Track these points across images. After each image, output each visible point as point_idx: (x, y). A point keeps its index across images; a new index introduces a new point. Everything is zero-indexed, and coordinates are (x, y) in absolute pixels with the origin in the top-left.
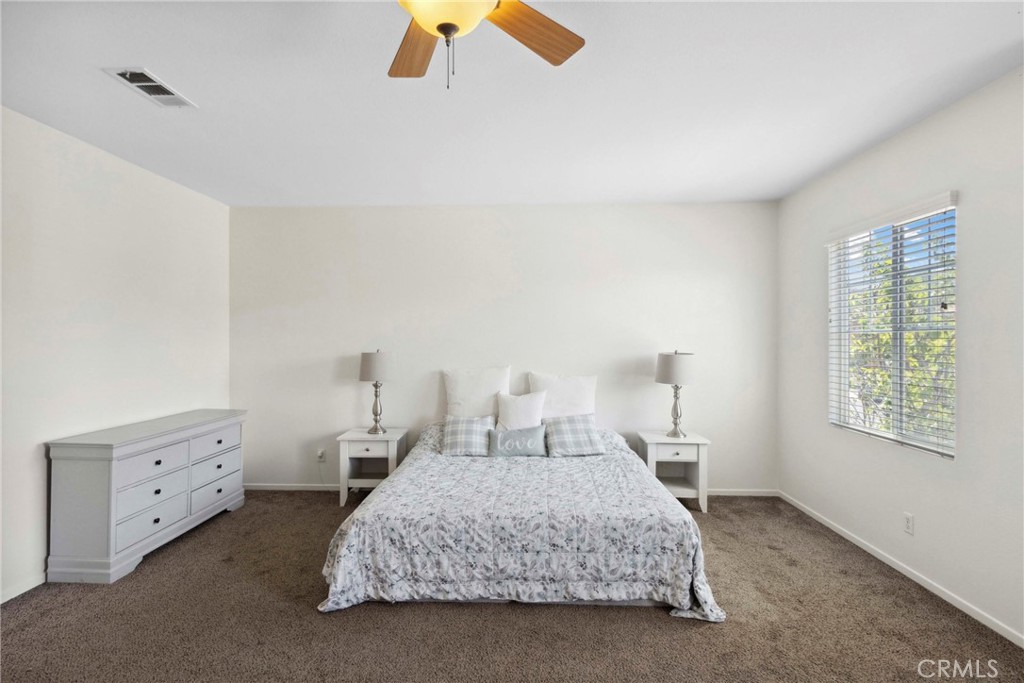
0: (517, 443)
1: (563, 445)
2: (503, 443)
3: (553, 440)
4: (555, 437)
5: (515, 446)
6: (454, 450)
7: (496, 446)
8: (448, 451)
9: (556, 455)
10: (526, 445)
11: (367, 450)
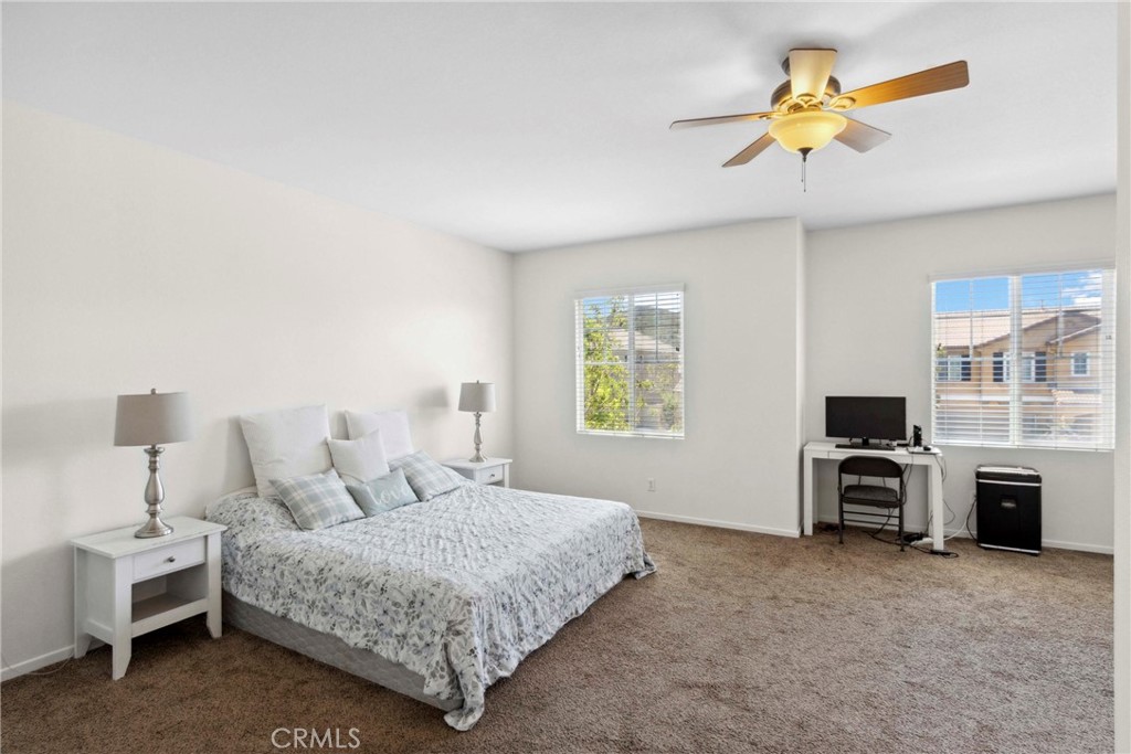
0: (393, 493)
1: (430, 484)
2: (378, 497)
3: (420, 481)
4: (420, 479)
5: (392, 497)
6: (328, 520)
7: (372, 502)
8: (320, 523)
9: (430, 497)
10: (401, 494)
11: (171, 560)
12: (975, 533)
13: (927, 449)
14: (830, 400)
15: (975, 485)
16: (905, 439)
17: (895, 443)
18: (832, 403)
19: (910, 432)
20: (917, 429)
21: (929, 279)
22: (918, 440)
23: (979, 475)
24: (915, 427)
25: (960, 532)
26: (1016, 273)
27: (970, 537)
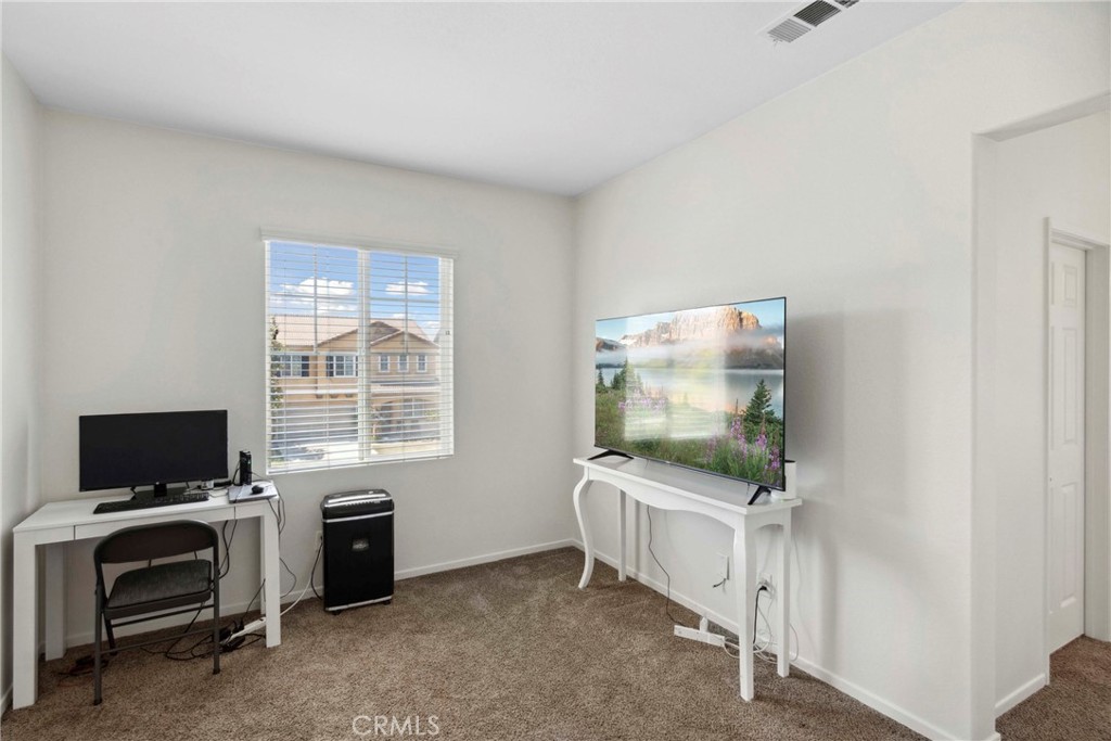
12: (320, 588)
13: (257, 490)
14: (86, 422)
15: (321, 524)
16: (227, 477)
17: (210, 484)
18: (92, 428)
19: (233, 463)
20: (245, 459)
21: (260, 234)
22: (245, 475)
23: (327, 513)
24: (242, 454)
25: (304, 593)
26: (366, 246)
27: (314, 596)
